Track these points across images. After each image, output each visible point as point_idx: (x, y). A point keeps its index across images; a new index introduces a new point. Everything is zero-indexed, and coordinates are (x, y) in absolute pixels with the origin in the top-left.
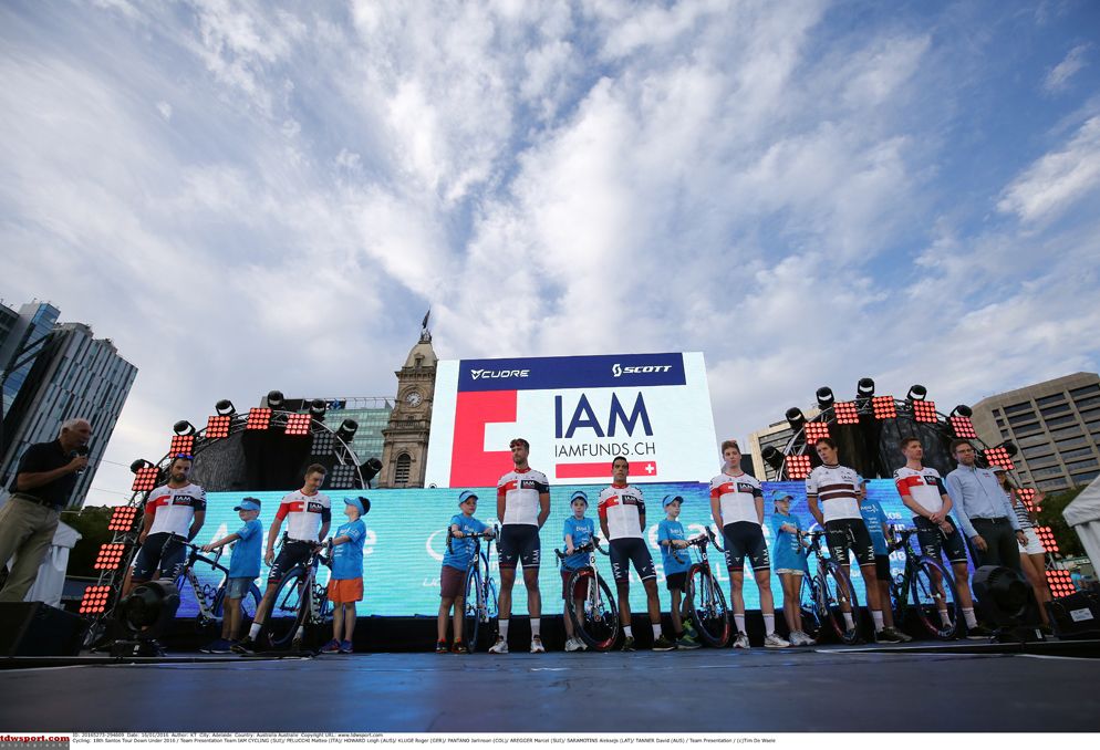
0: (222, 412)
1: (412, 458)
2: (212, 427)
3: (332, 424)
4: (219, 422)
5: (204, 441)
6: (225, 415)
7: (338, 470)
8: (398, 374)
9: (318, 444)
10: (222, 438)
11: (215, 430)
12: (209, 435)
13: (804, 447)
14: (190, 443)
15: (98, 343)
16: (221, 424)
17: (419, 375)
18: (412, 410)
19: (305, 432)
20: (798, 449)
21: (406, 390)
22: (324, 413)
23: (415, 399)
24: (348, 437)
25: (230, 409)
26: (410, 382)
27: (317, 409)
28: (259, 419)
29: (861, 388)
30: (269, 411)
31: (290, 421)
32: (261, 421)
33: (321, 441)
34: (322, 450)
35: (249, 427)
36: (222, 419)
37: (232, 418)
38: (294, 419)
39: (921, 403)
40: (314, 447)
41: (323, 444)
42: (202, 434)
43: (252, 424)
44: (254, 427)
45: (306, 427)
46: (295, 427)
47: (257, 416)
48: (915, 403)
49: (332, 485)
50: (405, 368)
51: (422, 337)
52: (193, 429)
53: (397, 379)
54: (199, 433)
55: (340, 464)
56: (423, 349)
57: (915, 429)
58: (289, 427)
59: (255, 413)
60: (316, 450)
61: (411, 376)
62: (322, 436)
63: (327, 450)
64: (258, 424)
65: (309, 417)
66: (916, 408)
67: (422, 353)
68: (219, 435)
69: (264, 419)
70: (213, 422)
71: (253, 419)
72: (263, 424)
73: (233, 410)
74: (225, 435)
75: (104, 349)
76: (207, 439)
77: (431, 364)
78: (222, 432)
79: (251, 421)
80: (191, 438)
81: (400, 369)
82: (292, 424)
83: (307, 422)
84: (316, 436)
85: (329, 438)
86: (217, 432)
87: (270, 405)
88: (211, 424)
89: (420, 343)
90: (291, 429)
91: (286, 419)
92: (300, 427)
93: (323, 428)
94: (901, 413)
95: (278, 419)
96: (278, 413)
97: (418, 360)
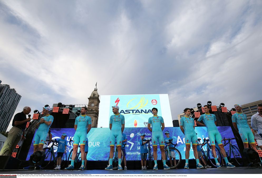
3: (74, 111)
9: (71, 116)
14: (38, 116)
15: (11, 89)
17: (94, 99)
18: (92, 108)
19: (68, 113)
21: (91, 103)
22: (72, 108)
23: (93, 105)
24: (79, 114)
26: (92, 101)
28: (56, 110)
30: (58, 108)
31: (64, 110)
33: (72, 115)
34: (72, 118)
35: (53, 112)
38: (65, 110)
40: (70, 117)
41: (72, 116)
44: (55, 112)
50: (90, 97)
51: (95, 89)
54: (40, 113)
56: (95, 92)
57: (222, 114)
59: (55, 108)
60: (71, 118)
61: (92, 99)
62: (72, 114)
63: (73, 118)
65: (69, 109)
66: (222, 109)
69: (57, 110)
71: (54, 110)
75: (13, 91)
80: (38, 114)
82: (64, 111)
83: (68, 110)
84: (71, 114)
85: (74, 115)
93: (72, 112)
94: (218, 110)
95: (61, 110)
96: (61, 108)
97: (94, 95)
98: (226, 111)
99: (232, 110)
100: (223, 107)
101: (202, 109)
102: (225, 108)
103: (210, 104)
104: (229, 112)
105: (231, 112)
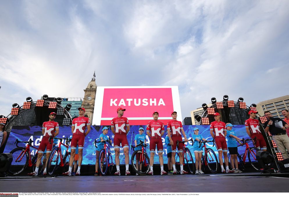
0: (28, 101)
1: (88, 116)
2: (25, 105)
3: (63, 105)
4: (27, 104)
5: (22, 110)
6: (29, 102)
7: (65, 120)
8: (85, 91)
10: (28, 109)
11: (26, 106)
12: (24, 108)
13: (207, 115)
14: (18, 110)
16: (28, 105)
17: (91, 91)
18: (89, 102)
19: (55, 108)
20: (205, 116)
21: (87, 95)
22: (61, 102)
23: (90, 98)
24: (68, 109)
25: (31, 100)
26: (88, 93)
27: (59, 101)
29: (224, 98)
30: (43, 101)
31: (50, 104)
32: (41, 104)
34: (60, 113)
35: (37, 106)
36: (28, 103)
37: (31, 103)
38: (51, 103)
41: (60, 111)
42: (22, 108)
43: (38, 105)
44: (39, 106)
45: (55, 106)
46: (52, 106)
47: (40, 102)
48: (240, 103)
49: (63, 124)
50: (87, 89)
51: (92, 79)
52: (19, 106)
53: (84, 92)
54: (21, 107)
55: (65, 118)
57: (240, 110)
58: (50, 106)
59: (39, 101)
60: (58, 113)
61: (89, 91)
62: (60, 109)
63: (62, 113)
64: (40, 105)
65: (56, 103)
67: (92, 84)
68: (27, 108)
69: (42, 103)
70: (25, 104)
72: (41, 105)
73: (32, 100)
74: (29, 108)
76: (23, 109)
77: (95, 88)
78: (28, 107)
79: (37, 104)
80: (18, 109)
81: (85, 89)
82: (51, 105)
83: (56, 104)
84: (58, 109)
85: (62, 110)
86: (26, 107)
87: (44, 99)
89: (92, 81)
90: (50, 107)
91: (49, 103)
92: (53, 106)
93: (61, 106)
94: (236, 105)
95: (46, 103)
96: (46, 101)
97: (91, 86)
98: (245, 107)
99: (252, 106)
100: (242, 102)
101: (217, 105)
102: (244, 104)
103: (227, 98)
104: (248, 108)
105: (251, 108)
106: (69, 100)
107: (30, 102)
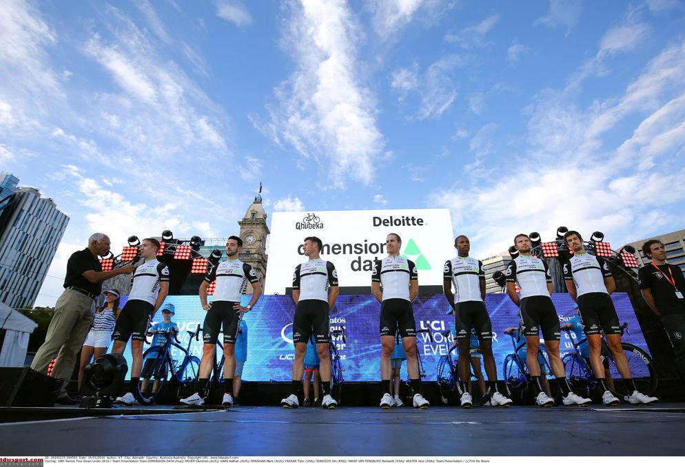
2: (126, 254)
4: (130, 250)
5: (120, 263)
6: (134, 246)
8: (240, 223)
9: (196, 266)
12: (123, 259)
15: (44, 200)
16: (132, 252)
17: (254, 224)
18: (249, 247)
21: (245, 234)
23: (251, 239)
25: (137, 242)
26: (248, 228)
27: (195, 243)
29: (559, 233)
31: (178, 251)
33: (198, 264)
34: (199, 270)
36: (132, 248)
38: (180, 249)
39: (601, 244)
40: (194, 268)
41: (200, 266)
42: (118, 259)
45: (188, 254)
48: (597, 243)
51: (256, 199)
52: (113, 255)
53: (240, 227)
56: (257, 207)
58: (177, 254)
60: (195, 270)
61: (248, 224)
62: (198, 260)
63: (202, 269)
65: (190, 248)
66: (597, 247)
67: (256, 210)
68: (130, 259)
70: (126, 250)
75: (48, 204)
76: (122, 261)
78: (132, 257)
80: (112, 261)
81: (241, 220)
82: (179, 253)
83: (189, 251)
84: (195, 260)
85: (204, 262)
86: (129, 257)
87: (164, 239)
88: (125, 252)
89: (254, 203)
90: (178, 256)
91: (174, 249)
92: (184, 254)
93: (200, 255)
95: (169, 249)
96: (169, 245)
97: (253, 214)
98: (608, 253)
99: (624, 251)
100: (601, 241)
101: (544, 248)
102: (606, 246)
104: (615, 255)
106: (206, 244)
107: (136, 246)
